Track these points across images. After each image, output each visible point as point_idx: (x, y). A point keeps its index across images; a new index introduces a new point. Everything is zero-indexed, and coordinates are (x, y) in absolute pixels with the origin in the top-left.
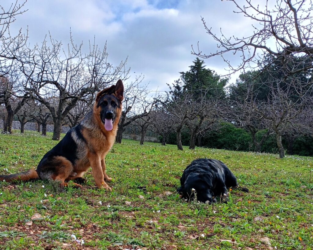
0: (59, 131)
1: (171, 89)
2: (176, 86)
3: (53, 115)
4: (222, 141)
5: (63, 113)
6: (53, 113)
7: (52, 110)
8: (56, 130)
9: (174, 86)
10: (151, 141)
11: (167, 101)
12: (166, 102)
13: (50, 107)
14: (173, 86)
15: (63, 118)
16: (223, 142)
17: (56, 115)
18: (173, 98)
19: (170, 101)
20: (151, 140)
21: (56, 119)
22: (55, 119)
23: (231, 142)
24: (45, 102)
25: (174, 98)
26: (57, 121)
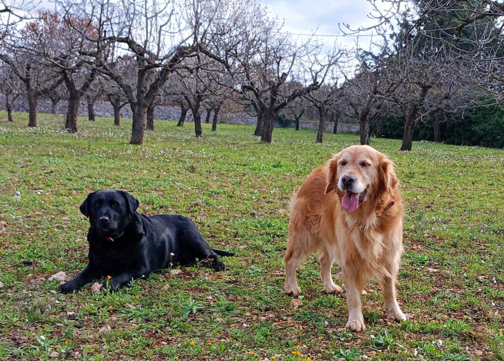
0: (141, 128)
1: (393, 29)
2: (402, 22)
3: (130, 98)
4: (481, 130)
5: (147, 94)
6: (129, 94)
7: (128, 89)
8: (136, 126)
9: (399, 23)
10: (351, 133)
11: (385, 53)
12: (382, 56)
13: (124, 84)
14: (397, 23)
15: (146, 103)
16: (482, 132)
17: (134, 100)
18: (396, 47)
19: (390, 54)
20: (350, 130)
21: (136, 106)
22: (134, 106)
23: (497, 131)
24: (115, 75)
25: (398, 46)
26: (136, 110)
